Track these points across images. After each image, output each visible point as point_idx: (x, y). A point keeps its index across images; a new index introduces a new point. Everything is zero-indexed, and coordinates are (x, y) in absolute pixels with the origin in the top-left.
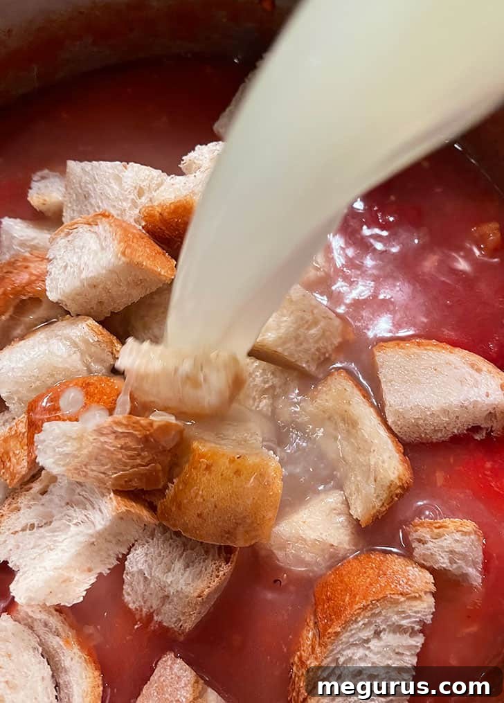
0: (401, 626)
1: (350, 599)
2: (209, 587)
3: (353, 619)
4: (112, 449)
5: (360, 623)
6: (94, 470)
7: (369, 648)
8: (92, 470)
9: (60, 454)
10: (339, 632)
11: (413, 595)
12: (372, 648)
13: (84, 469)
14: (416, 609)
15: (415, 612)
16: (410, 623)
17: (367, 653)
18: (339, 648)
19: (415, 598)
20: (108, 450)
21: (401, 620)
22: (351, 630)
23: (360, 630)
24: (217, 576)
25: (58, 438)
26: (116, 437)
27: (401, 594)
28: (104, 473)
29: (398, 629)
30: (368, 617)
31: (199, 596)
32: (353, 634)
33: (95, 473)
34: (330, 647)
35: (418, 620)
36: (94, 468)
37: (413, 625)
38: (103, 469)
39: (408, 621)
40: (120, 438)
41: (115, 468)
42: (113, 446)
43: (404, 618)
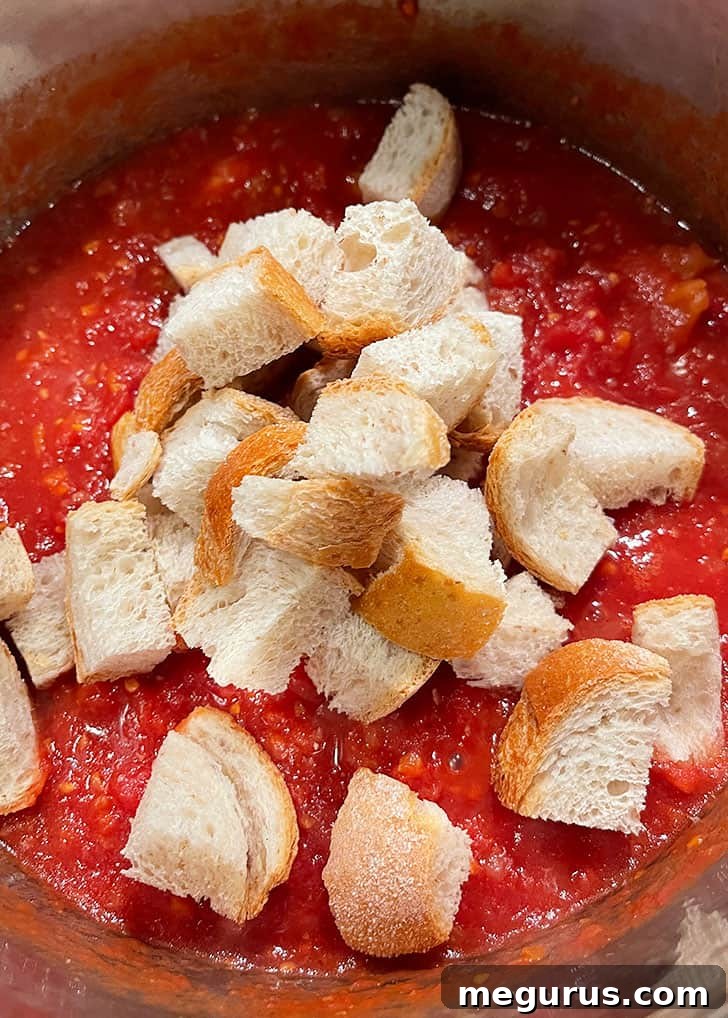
0: (633, 710)
1: (571, 681)
2: (414, 684)
3: (578, 701)
4: (323, 518)
5: (586, 707)
6: (299, 540)
7: (596, 737)
8: (297, 539)
9: (261, 514)
10: (560, 717)
11: (646, 674)
12: (601, 735)
13: (288, 536)
14: (650, 690)
15: (650, 694)
16: (642, 706)
17: (594, 742)
18: (561, 737)
19: (650, 678)
20: (318, 518)
21: (633, 703)
22: (576, 715)
23: (586, 715)
24: (424, 674)
25: (261, 495)
26: (329, 505)
27: (632, 673)
28: (310, 544)
29: (632, 714)
30: (594, 700)
31: (403, 692)
32: (577, 721)
33: (301, 543)
34: (550, 735)
35: (653, 702)
36: (299, 536)
37: (648, 709)
38: (310, 539)
39: (642, 703)
40: (333, 508)
41: (323, 540)
42: (324, 515)
43: (637, 701)
